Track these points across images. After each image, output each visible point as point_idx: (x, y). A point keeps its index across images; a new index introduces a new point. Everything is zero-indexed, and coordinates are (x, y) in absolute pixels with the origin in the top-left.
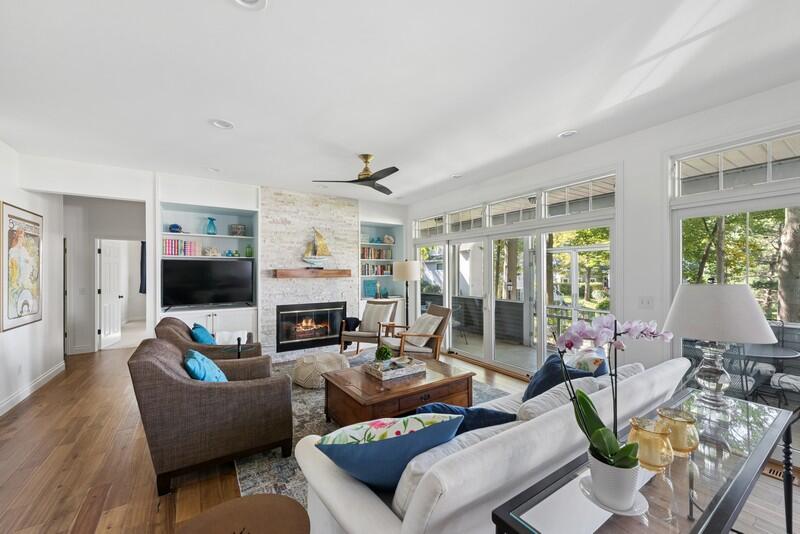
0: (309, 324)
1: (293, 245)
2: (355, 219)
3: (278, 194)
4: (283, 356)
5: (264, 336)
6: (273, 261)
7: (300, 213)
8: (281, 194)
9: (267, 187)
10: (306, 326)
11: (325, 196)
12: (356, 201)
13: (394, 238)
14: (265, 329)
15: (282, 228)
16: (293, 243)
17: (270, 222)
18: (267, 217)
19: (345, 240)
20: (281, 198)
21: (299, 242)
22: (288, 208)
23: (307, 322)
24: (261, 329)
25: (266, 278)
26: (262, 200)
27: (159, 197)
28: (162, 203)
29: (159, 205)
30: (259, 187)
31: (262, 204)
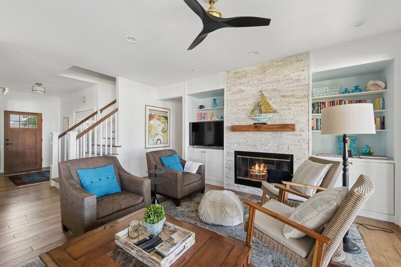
0: (262, 168)
1: (246, 107)
2: (305, 73)
3: (236, 73)
4: (238, 187)
5: (227, 170)
6: (232, 120)
7: (251, 82)
8: (238, 72)
9: (229, 71)
10: (259, 169)
11: (272, 61)
12: (308, 53)
13: (386, 83)
14: (228, 166)
15: (238, 96)
16: (245, 106)
17: (231, 94)
18: (229, 91)
19: (293, 96)
20: (238, 75)
21: (250, 104)
22: (242, 81)
23: (260, 167)
24: (225, 165)
25: (228, 132)
26: (227, 80)
27: (186, 92)
28: (188, 95)
29: (187, 96)
30: (225, 73)
31: (227, 83)
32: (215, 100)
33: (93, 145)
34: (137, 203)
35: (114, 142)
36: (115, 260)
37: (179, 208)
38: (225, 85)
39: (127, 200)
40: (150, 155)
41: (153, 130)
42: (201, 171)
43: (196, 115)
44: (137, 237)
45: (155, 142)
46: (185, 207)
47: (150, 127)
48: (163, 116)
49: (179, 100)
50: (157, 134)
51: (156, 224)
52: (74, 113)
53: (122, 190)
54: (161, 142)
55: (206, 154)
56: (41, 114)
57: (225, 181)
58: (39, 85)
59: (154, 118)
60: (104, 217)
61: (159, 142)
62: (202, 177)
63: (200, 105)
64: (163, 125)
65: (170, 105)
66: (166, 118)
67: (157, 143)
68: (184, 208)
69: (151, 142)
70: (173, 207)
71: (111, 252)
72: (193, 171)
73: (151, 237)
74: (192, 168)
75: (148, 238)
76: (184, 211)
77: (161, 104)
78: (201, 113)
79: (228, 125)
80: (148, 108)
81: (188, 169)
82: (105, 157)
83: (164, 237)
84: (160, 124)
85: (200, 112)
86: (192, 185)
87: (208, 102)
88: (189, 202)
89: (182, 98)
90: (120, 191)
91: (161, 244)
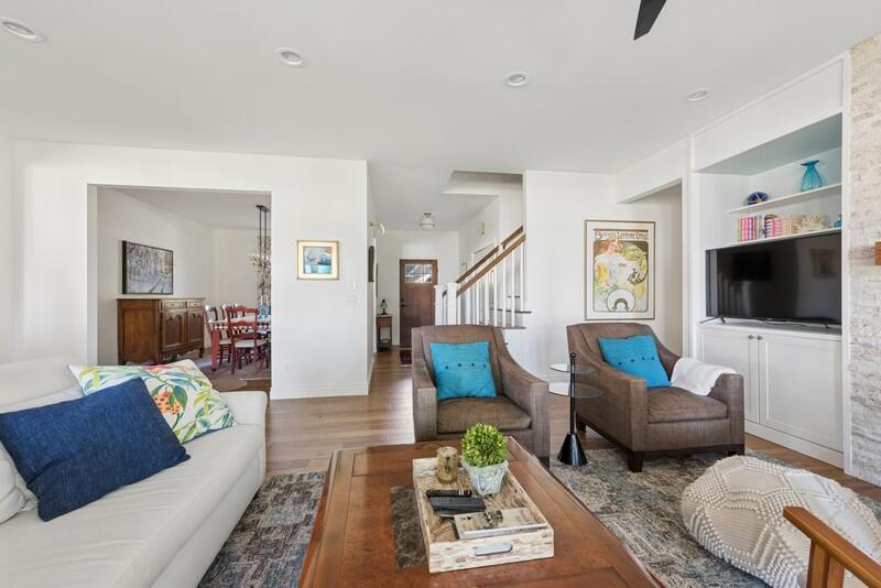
5: (860, 408)
14: (861, 393)
17: (875, 125)
24: (848, 390)
25: (863, 268)
26: (854, 78)
27: (693, 166)
28: (702, 171)
29: (695, 177)
30: (847, 55)
31: (854, 90)
32: (810, 165)
33: (492, 309)
34: (514, 426)
35: (517, 304)
36: (393, 503)
37: (634, 475)
38: (848, 98)
39: (495, 415)
40: (573, 330)
41: (605, 276)
42: (727, 393)
43: (736, 227)
44: (451, 482)
45: (611, 305)
46: (654, 479)
47: (598, 270)
48: (634, 243)
49: (673, 192)
50: (616, 287)
51: (476, 468)
52: (473, 255)
53: (498, 393)
54: (627, 307)
55: (765, 344)
56: (436, 261)
57: (849, 450)
58: (428, 215)
59: (607, 248)
60: (449, 433)
61: (621, 306)
62: (728, 411)
63: (751, 192)
64: (632, 265)
65: (654, 211)
66: (643, 246)
67: (615, 307)
68: (649, 480)
69: (600, 305)
70: (621, 468)
71: (397, 488)
72: (695, 387)
73: (468, 495)
74: (696, 377)
75: (461, 493)
76: (645, 488)
77: (627, 213)
78: (754, 219)
79: (860, 244)
80: (591, 226)
81: (682, 379)
82: (481, 327)
83: (491, 507)
84: (625, 262)
85: (752, 215)
86: (684, 424)
87: (783, 179)
88: (674, 473)
89: (681, 184)
90: (494, 395)
91: (469, 515)
